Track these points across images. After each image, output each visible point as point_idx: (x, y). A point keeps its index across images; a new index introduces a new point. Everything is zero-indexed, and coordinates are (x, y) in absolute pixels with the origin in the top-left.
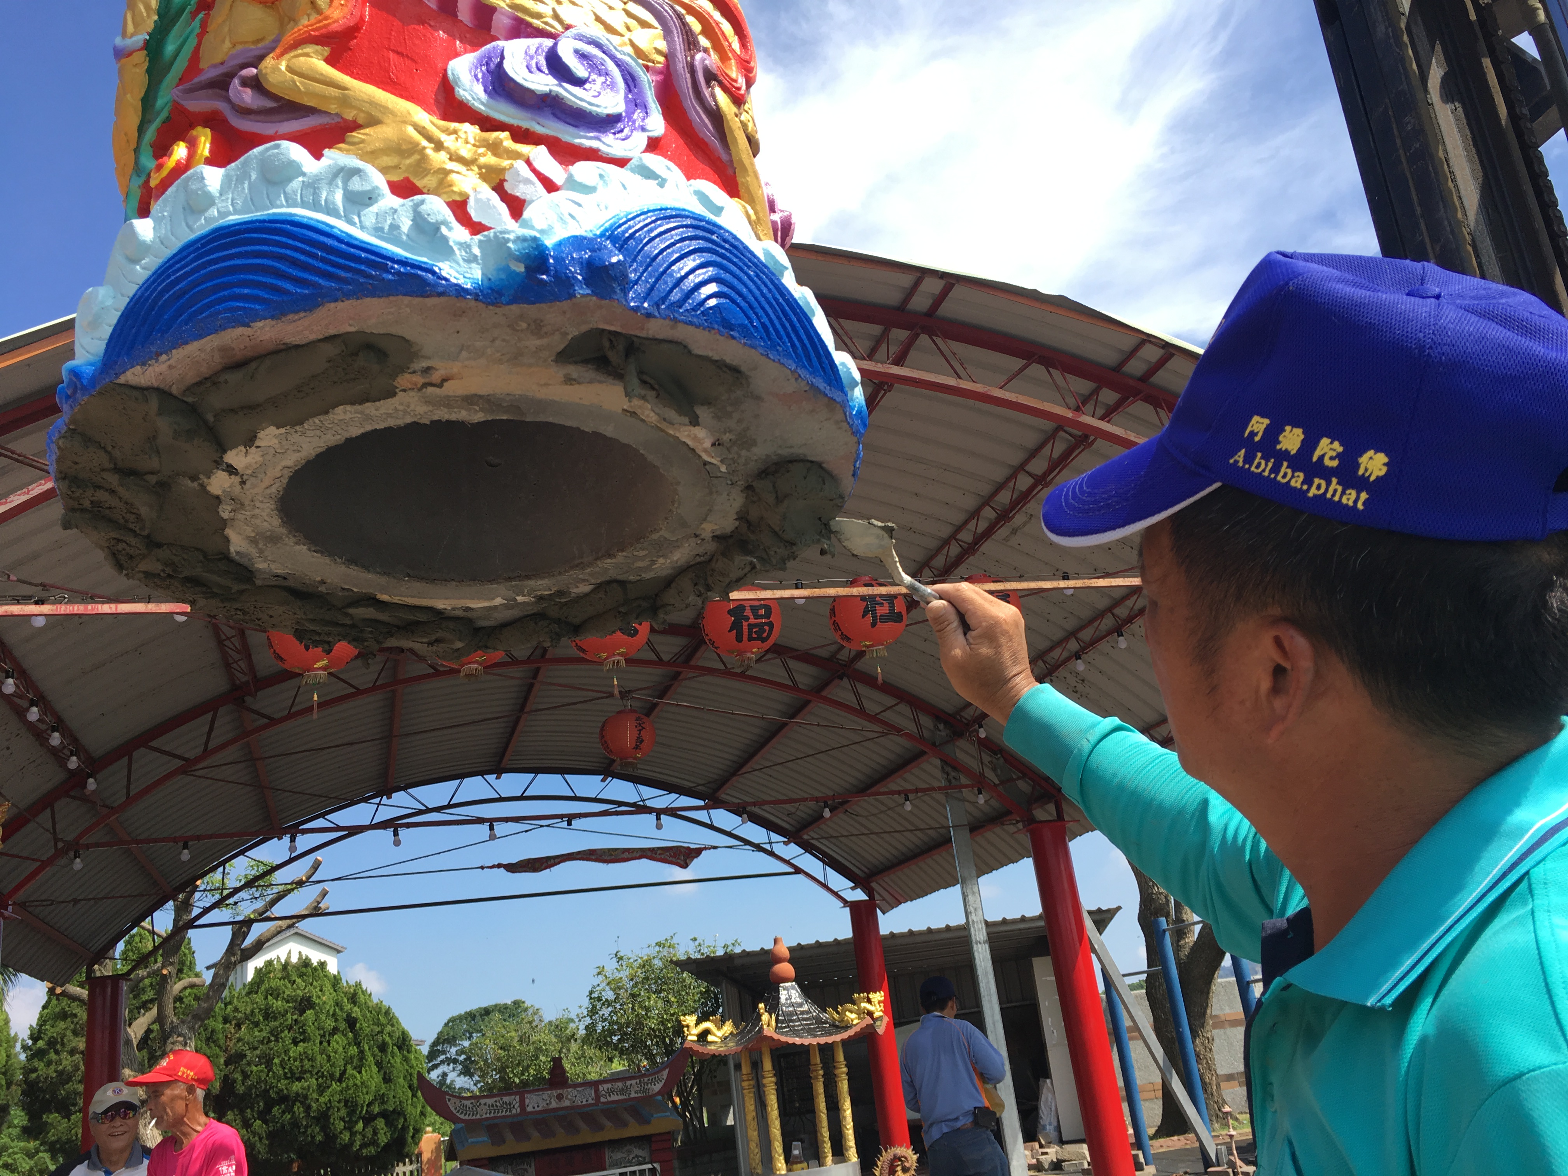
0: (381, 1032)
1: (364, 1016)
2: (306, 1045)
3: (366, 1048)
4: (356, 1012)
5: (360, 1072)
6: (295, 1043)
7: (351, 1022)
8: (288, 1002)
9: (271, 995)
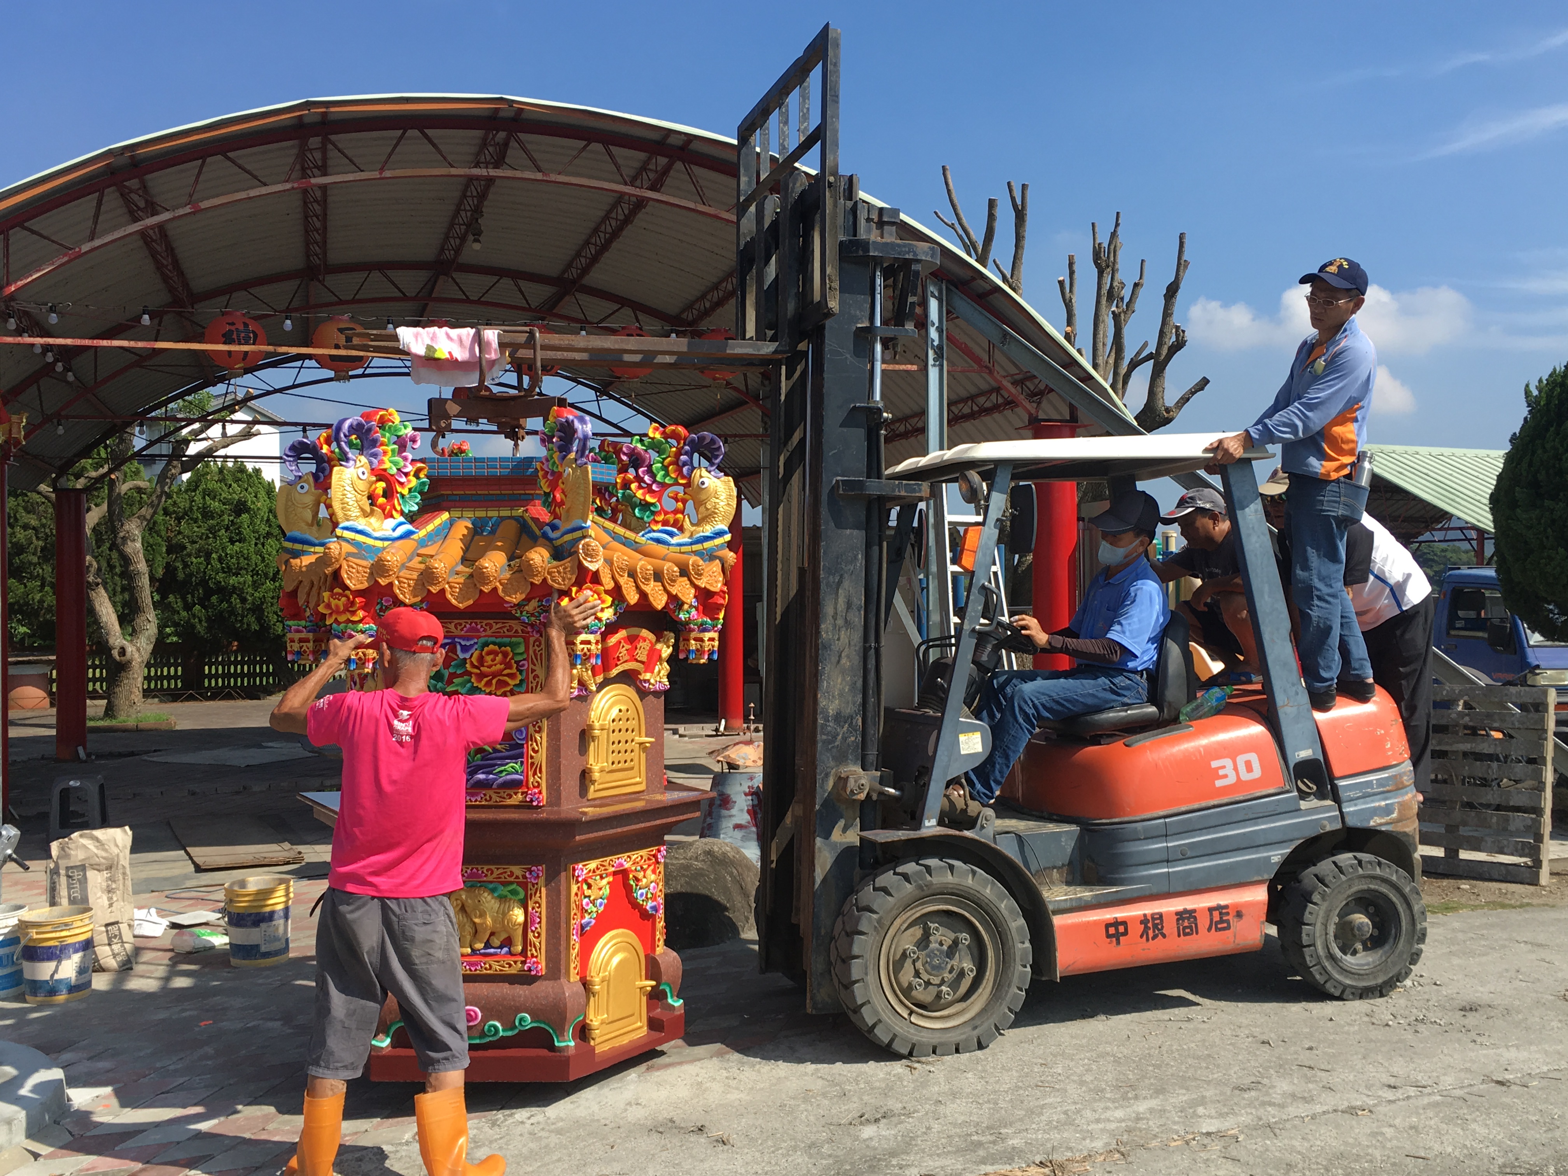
2: (242, 545)
8: (224, 503)
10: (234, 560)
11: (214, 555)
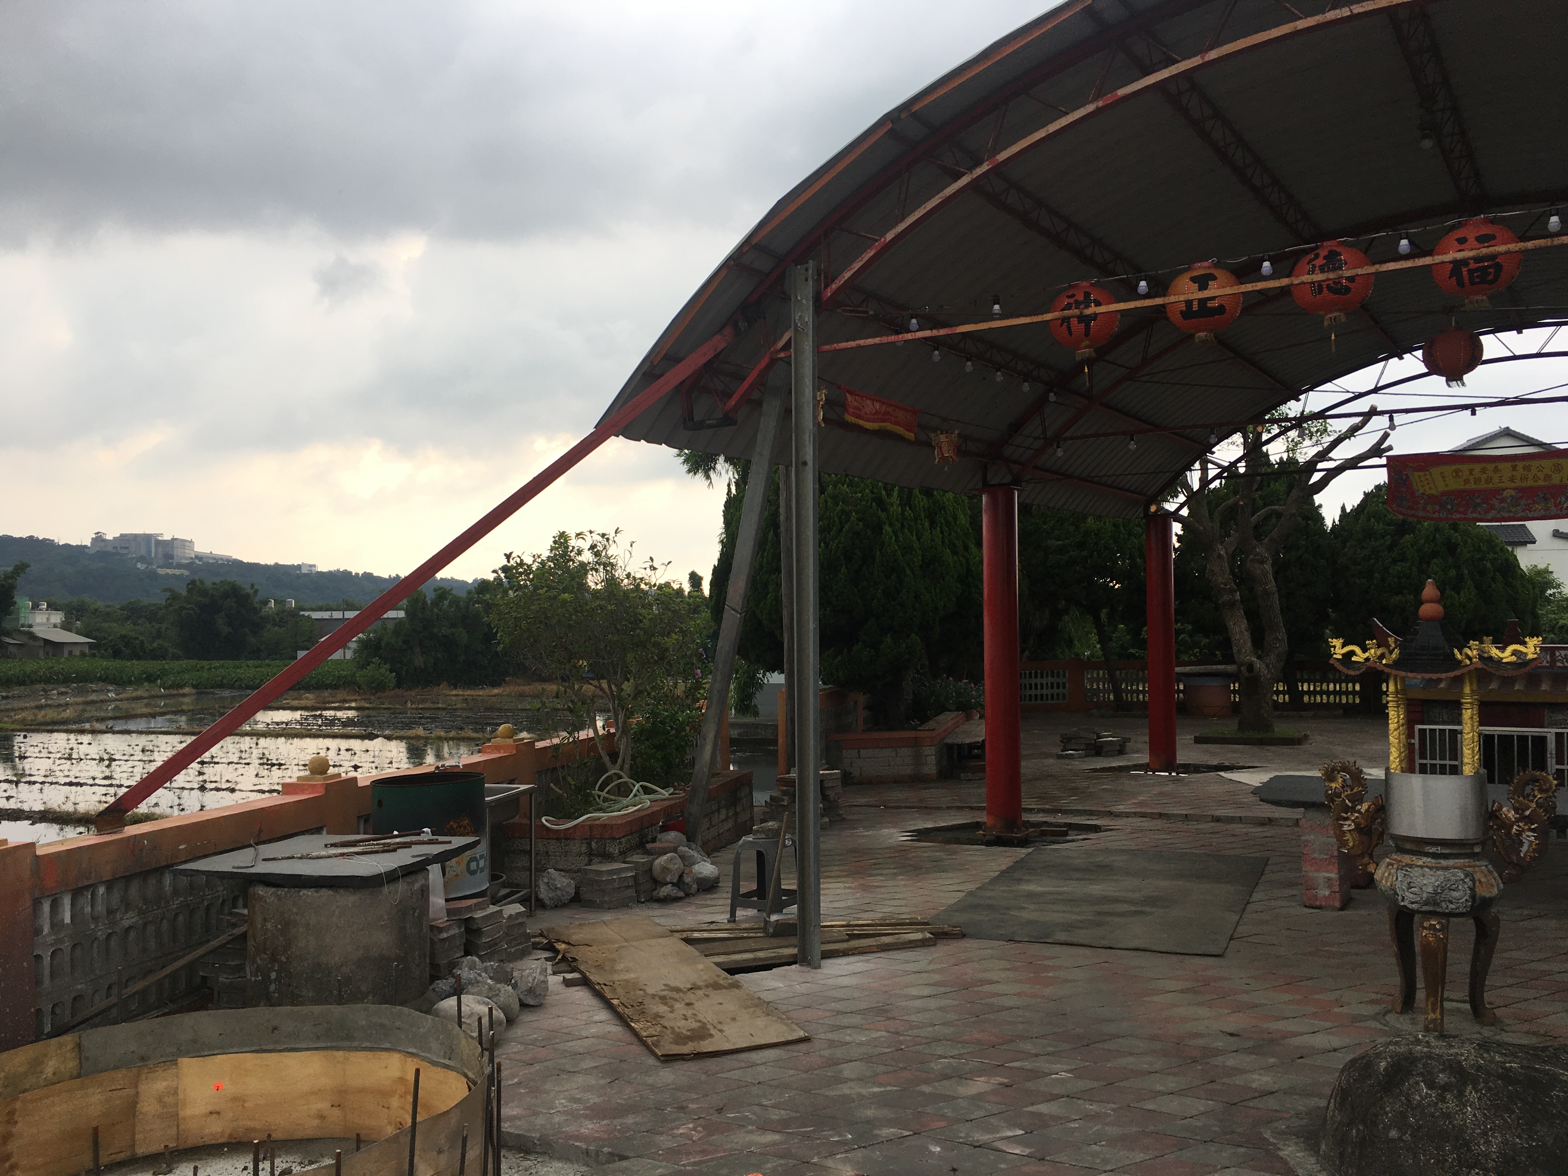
0: (1480, 560)
1: (1466, 543)
2: (1404, 564)
3: (1466, 572)
4: (1457, 537)
5: (1458, 593)
6: (1395, 561)
7: (1451, 547)
8: (1389, 525)
9: (1374, 517)
10: (1396, 580)
11: (1377, 575)
